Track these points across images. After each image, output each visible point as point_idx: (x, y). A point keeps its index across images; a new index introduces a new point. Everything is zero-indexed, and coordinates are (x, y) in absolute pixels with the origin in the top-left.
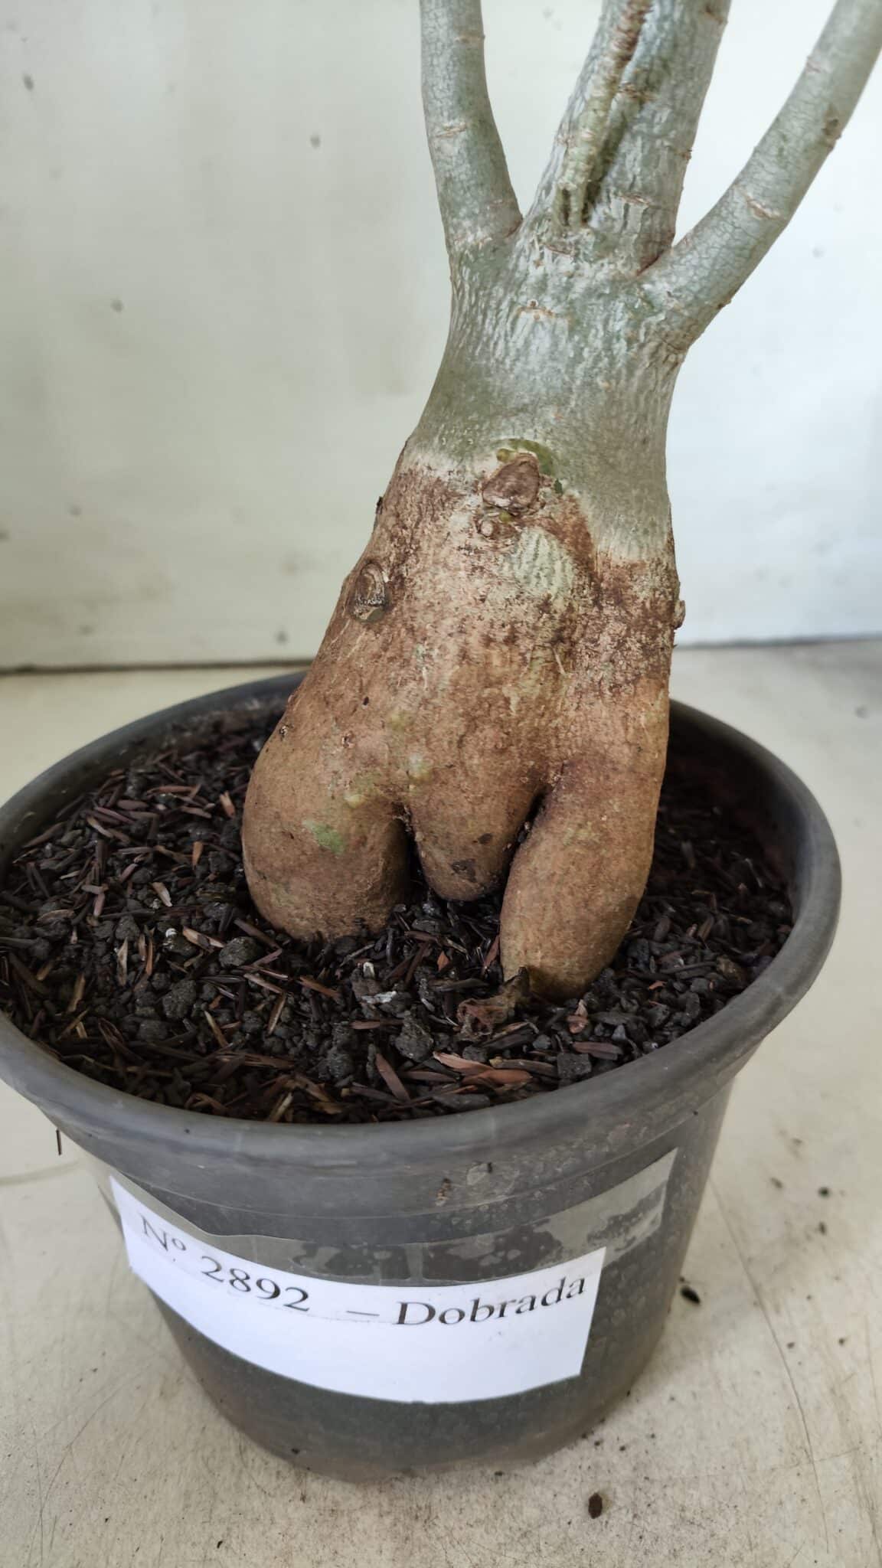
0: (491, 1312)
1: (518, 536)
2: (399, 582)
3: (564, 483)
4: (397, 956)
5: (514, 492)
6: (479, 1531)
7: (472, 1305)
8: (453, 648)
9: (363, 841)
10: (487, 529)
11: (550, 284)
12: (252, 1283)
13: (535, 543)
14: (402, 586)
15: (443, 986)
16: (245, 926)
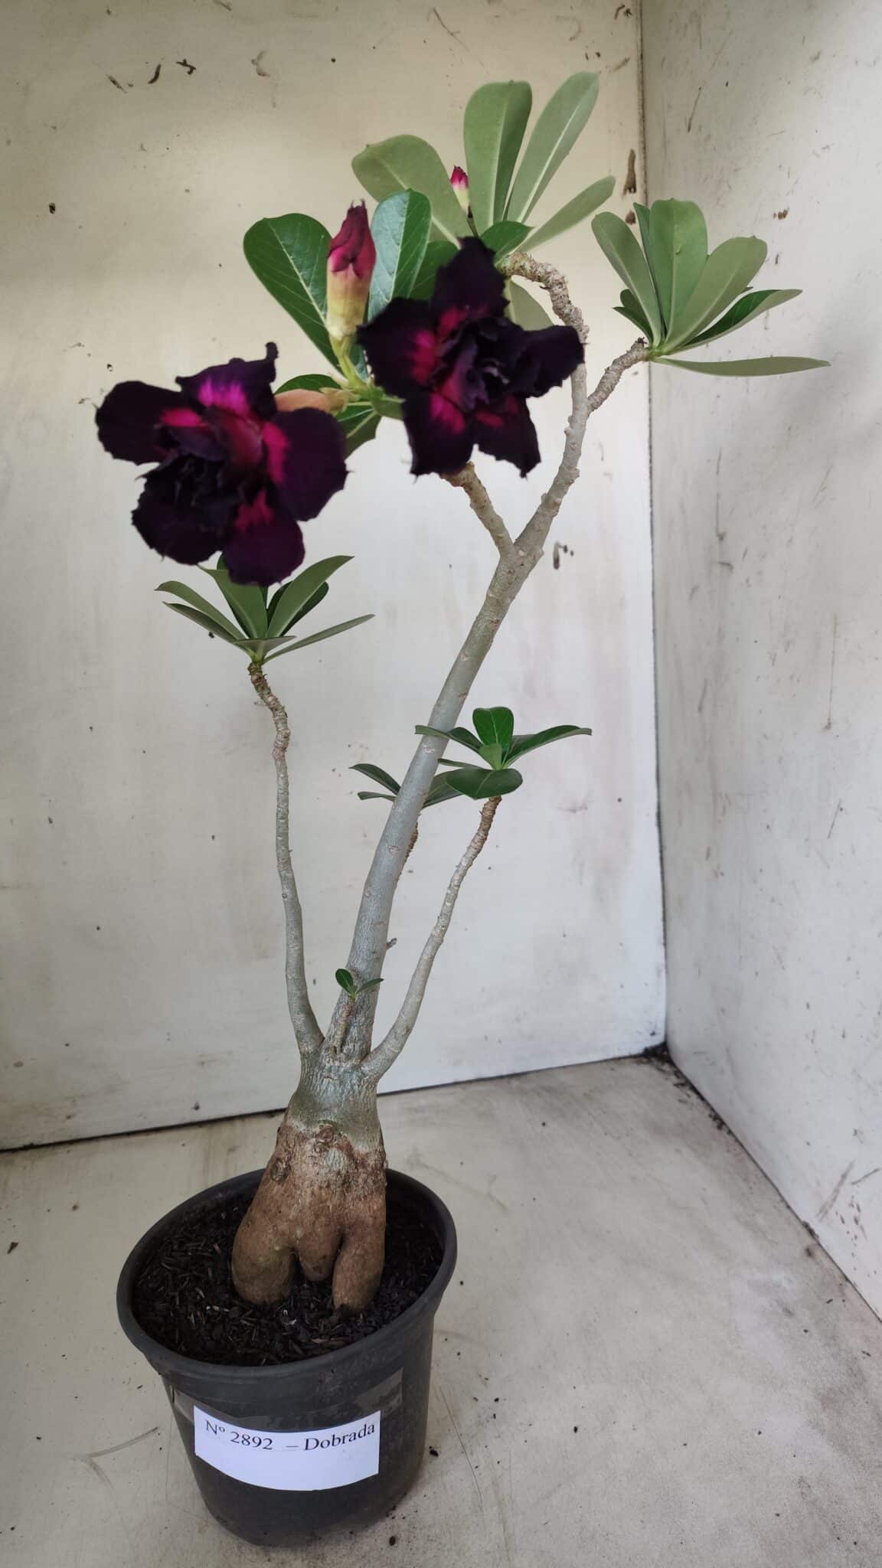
0: (340, 1441)
1: (328, 1151)
2: (289, 1167)
3: (342, 1133)
4: (295, 1306)
5: (326, 1137)
6: (344, 1560)
7: (332, 1438)
8: (309, 1192)
9: (281, 1263)
10: (318, 1150)
11: (333, 1069)
12: (250, 1440)
13: (334, 1153)
14: (290, 1169)
15: (313, 1315)
16: (237, 1302)
